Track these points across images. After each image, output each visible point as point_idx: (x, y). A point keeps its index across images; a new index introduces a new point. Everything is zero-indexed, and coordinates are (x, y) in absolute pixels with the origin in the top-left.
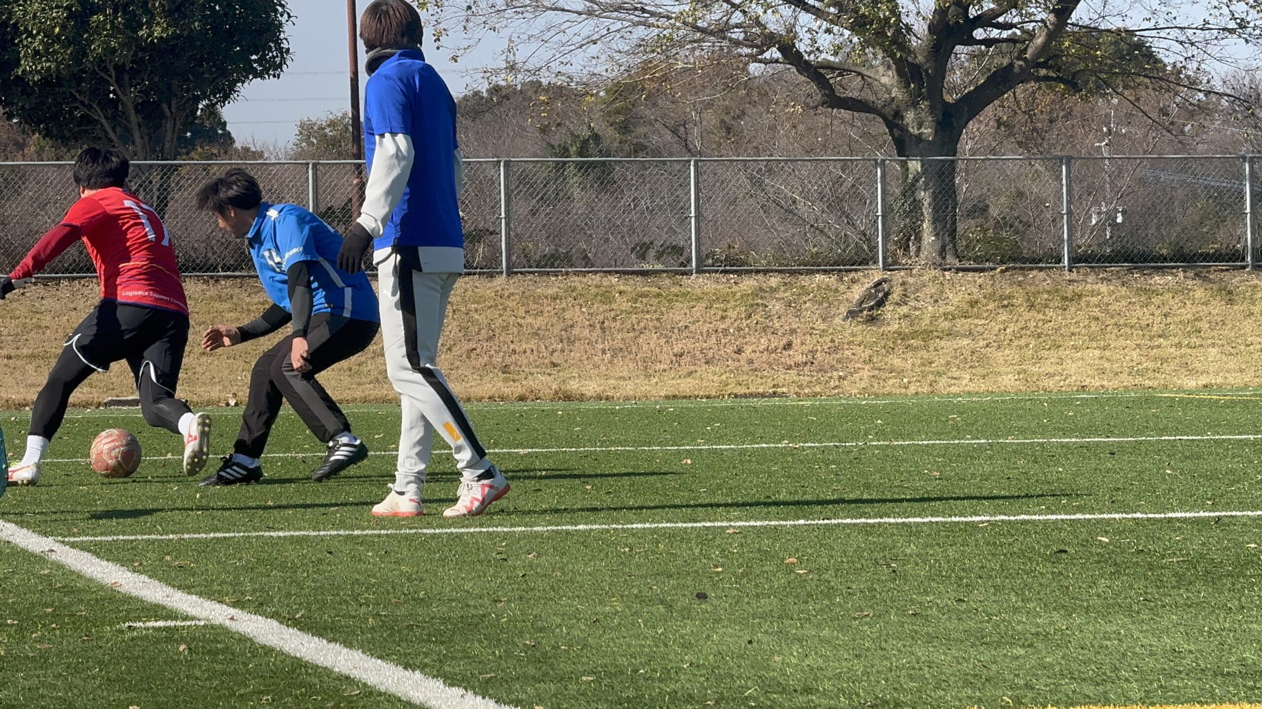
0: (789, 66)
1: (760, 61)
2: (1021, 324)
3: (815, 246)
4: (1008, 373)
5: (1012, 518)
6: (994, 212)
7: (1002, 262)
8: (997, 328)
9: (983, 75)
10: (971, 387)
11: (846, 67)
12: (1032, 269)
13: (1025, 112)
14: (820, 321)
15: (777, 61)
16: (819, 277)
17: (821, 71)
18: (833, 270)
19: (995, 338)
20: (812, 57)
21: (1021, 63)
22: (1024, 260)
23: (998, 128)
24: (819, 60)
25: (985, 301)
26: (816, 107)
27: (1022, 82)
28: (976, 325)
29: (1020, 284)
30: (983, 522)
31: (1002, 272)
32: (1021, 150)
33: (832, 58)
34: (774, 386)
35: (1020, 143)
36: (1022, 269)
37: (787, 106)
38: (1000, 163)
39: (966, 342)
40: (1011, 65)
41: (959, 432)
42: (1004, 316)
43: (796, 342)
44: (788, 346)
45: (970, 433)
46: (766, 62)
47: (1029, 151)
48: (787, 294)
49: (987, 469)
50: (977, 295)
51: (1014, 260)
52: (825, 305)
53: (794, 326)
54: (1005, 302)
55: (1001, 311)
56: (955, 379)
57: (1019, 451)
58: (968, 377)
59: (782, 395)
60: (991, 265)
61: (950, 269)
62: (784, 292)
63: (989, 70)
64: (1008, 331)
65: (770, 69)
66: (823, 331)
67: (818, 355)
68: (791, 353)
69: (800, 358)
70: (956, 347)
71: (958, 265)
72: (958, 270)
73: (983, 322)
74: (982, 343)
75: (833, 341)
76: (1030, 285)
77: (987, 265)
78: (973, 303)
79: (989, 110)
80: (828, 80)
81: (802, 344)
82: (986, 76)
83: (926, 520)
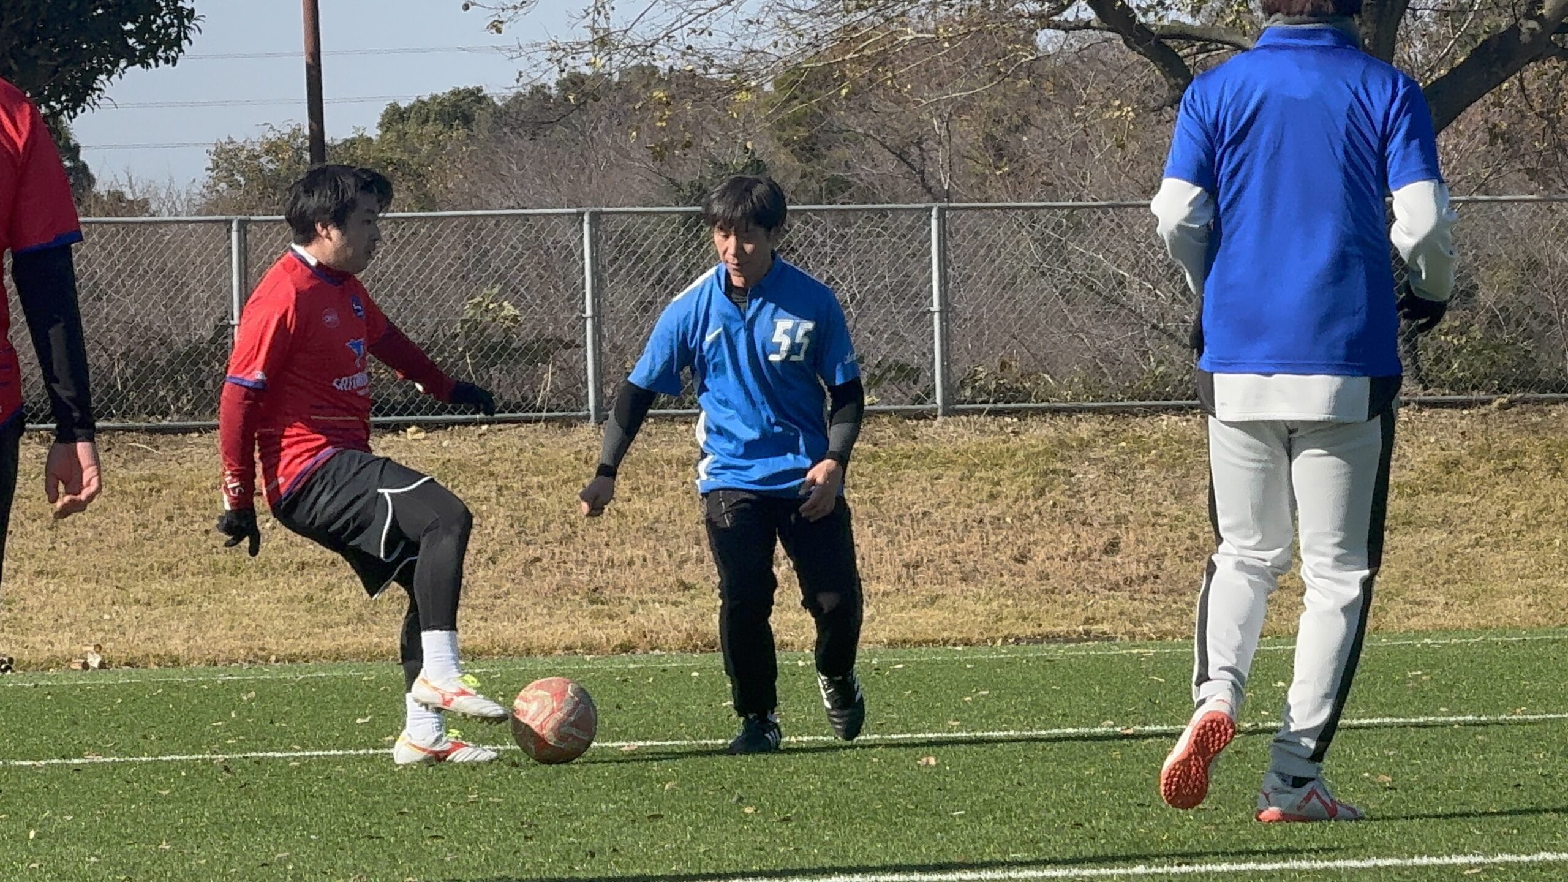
0: (1111, 35)
1: (1057, 26)
2: (1540, 502)
3: (1160, 363)
4: (1514, 594)
5: (1524, 858)
6: (1486, 297)
7: (1503, 390)
8: (1493, 511)
9: (1463, 47)
10: (1449, 620)
11: (1214, 35)
12: (1556, 402)
13: (1540, 115)
14: (1171, 499)
15: (1087, 26)
16: (1166, 421)
17: (1169, 42)
18: (1192, 407)
19: (1490, 528)
20: (1151, 17)
21: (1533, 24)
22: (1542, 386)
23: (1492, 143)
24: (1165, 22)
25: (1471, 461)
26: (1160, 109)
27: (1535, 59)
28: (1457, 506)
29: (1535, 429)
30: (1470, 867)
31: (1502, 407)
32: (1533, 185)
33: (1187, 19)
34: (1087, 621)
35: (1531, 173)
36: (1538, 401)
37: (1107, 106)
38: (1498, 209)
39: (1436, 536)
40: (1514, 29)
41: (1426, 700)
42: (1506, 489)
43: (1128, 539)
44: (1112, 547)
45: (1447, 702)
46: (1066, 27)
47: (1547, 187)
48: (1109, 452)
49: (1478, 769)
50: (1457, 449)
51: (1525, 386)
52: (1179, 472)
53: (1124, 510)
54: (1509, 463)
55: (1501, 478)
56: (1419, 604)
57: (1534, 734)
58: (1442, 600)
59: (1104, 637)
60: (1483, 395)
61: (1407, 404)
62: (1105, 447)
63: (1474, 37)
64: (1514, 515)
65: (1075, 40)
66: (1177, 518)
67: (1167, 563)
68: (1118, 559)
69: (1135, 570)
70: (1418, 545)
71: (1421, 397)
72: (1422, 405)
73: (1469, 499)
74: (1466, 538)
75: (1193, 537)
76: (1554, 431)
77: (1475, 395)
78: (1450, 466)
79: (1475, 113)
80: (1181, 60)
81: (1138, 541)
82: (1469, 48)
83: (1368, 863)
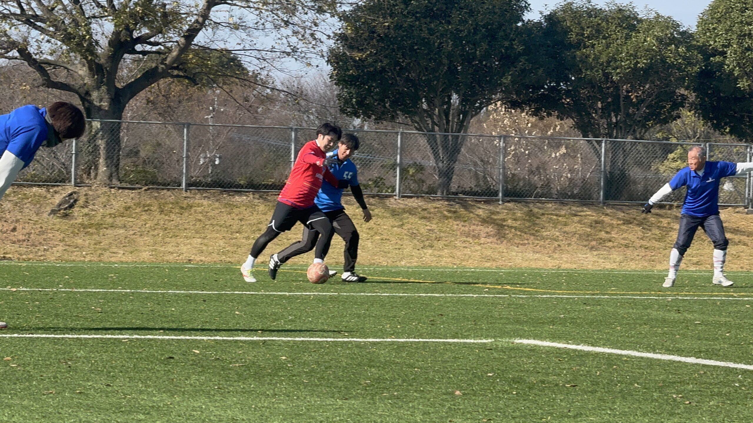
0: (23, 61)
1: (6, 58)
2: (156, 222)
3: (34, 170)
4: (145, 251)
5: (143, 337)
6: (142, 154)
7: (146, 185)
8: (140, 224)
9: (140, 72)
10: (124, 259)
11: (58, 64)
12: (163, 189)
13: (163, 96)
14: (35, 215)
15: (16, 58)
16: (35, 189)
17: (43, 65)
18: (44, 185)
19: (139, 230)
20: (38, 57)
21: (163, 66)
22: (159, 184)
23: (147, 104)
24: (42, 58)
25: (134, 207)
26: (39, 87)
27: (163, 78)
28: (129, 222)
29: (156, 198)
30: (125, 339)
31: (146, 190)
32: (160, 118)
33: (50, 58)
34: (4, 253)
35: (160, 114)
36: (157, 189)
37: (21, 85)
38: (148, 126)
39: (122, 231)
40: (157, 67)
41: (115, 285)
42: (145, 217)
43: (19, 227)
44: (14, 230)
45: (121, 286)
46: (10, 58)
47: (165, 119)
48: (15, 198)
49: (130, 308)
50: (130, 203)
51: (153, 184)
52: (38, 206)
53: (19, 217)
54: (146, 208)
55: (143, 213)
56: (114, 253)
57: (148, 297)
58: (122, 252)
59: (10, 259)
60: (139, 186)
61: (114, 188)
63: (144, 69)
64: (147, 226)
65: (12, 62)
66: (36, 221)
67: (32, 236)
68: (16, 233)
69: (21, 237)
70: (115, 234)
71: (119, 185)
72: (120, 188)
73: (132, 220)
74: (131, 232)
75: (41, 228)
76: (162, 199)
77: (137, 186)
78: (127, 208)
79: (142, 94)
80: (46, 71)
81: (23, 228)
82: (141, 74)
83: (91, 337)
